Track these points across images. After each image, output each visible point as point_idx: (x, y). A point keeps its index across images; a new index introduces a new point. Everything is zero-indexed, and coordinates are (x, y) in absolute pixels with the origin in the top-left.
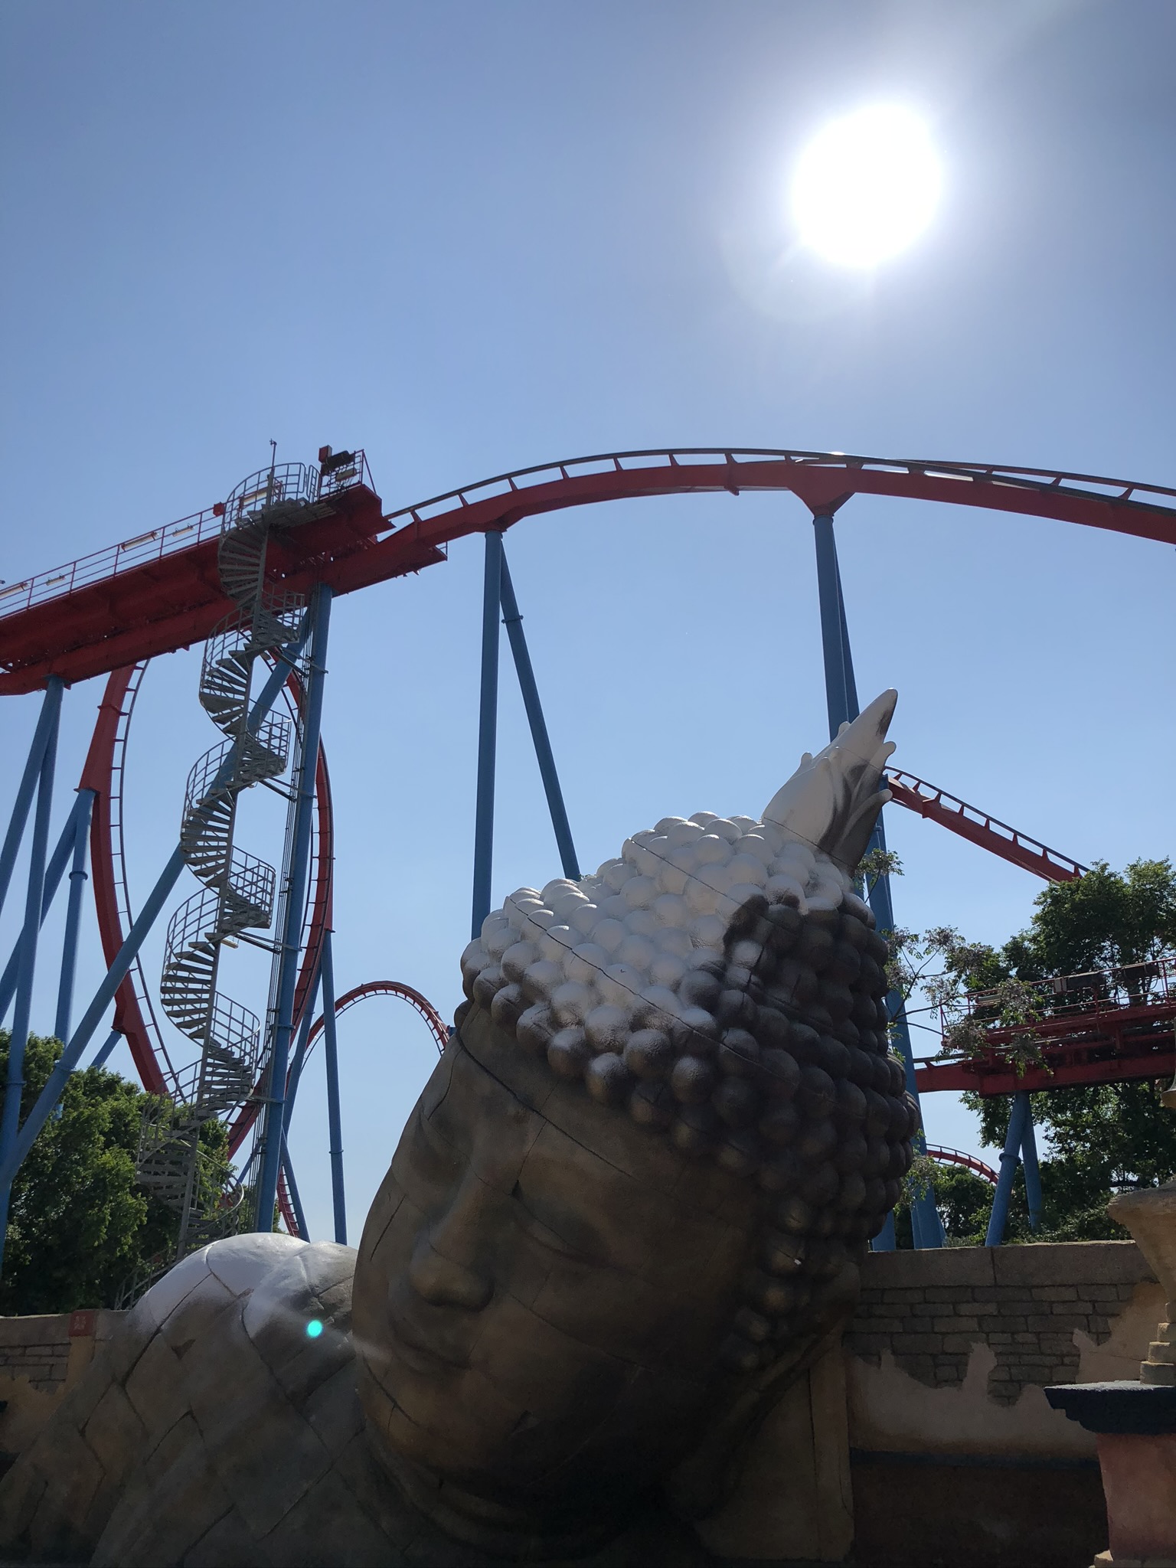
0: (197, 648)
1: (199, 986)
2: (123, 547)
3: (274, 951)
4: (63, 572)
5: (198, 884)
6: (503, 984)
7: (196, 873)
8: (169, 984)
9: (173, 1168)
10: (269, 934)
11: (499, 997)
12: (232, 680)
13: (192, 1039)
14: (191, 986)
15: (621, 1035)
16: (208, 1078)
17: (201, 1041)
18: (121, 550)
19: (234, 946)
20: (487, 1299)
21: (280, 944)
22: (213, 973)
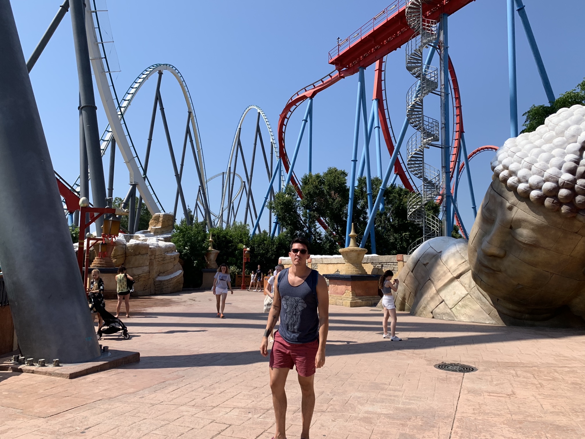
0: (403, 46)
1: (419, 162)
2: (375, 19)
3: (441, 148)
4: (358, 32)
5: (414, 130)
6: (503, 170)
7: (414, 127)
8: (409, 163)
9: (419, 217)
10: (439, 143)
11: (501, 175)
12: (417, 60)
13: (419, 178)
14: (416, 162)
15: (541, 184)
16: (425, 190)
17: (422, 179)
18: (374, 20)
19: (429, 148)
20: (505, 255)
21: (443, 145)
22: (423, 158)
